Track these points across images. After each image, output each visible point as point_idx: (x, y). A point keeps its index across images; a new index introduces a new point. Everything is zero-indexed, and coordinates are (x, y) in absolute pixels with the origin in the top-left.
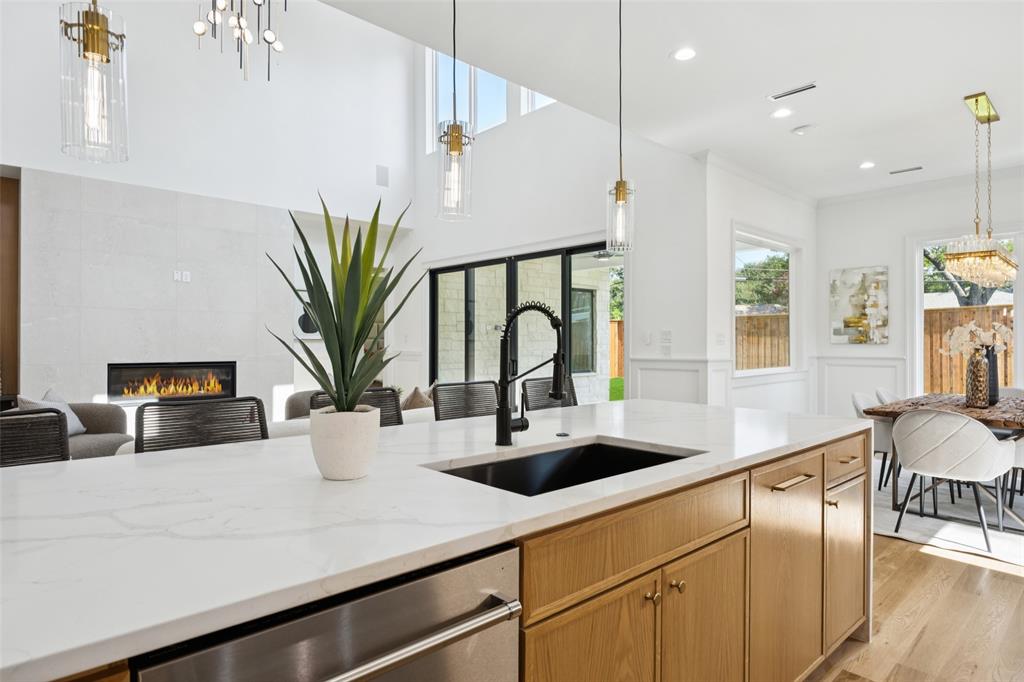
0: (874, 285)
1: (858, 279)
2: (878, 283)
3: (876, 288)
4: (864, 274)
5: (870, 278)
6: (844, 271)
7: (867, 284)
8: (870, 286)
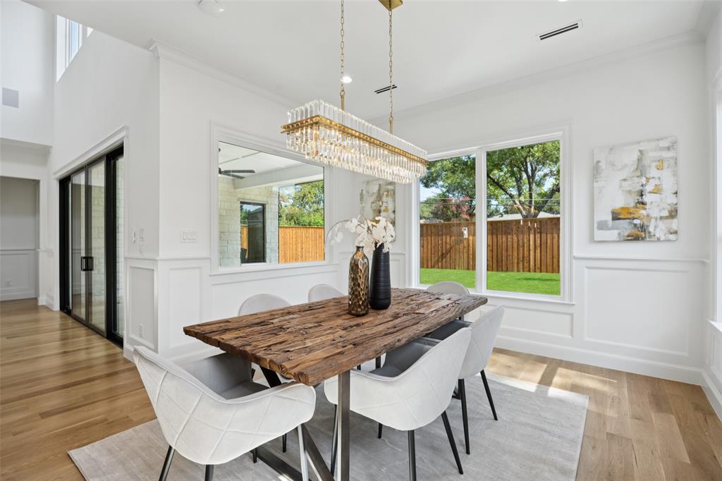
0: (385, 193)
1: (375, 189)
2: (388, 191)
3: (387, 195)
4: (380, 185)
5: (384, 187)
6: (368, 182)
7: (381, 193)
8: (383, 194)
